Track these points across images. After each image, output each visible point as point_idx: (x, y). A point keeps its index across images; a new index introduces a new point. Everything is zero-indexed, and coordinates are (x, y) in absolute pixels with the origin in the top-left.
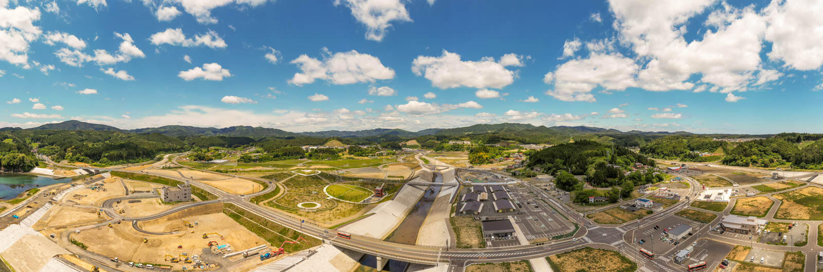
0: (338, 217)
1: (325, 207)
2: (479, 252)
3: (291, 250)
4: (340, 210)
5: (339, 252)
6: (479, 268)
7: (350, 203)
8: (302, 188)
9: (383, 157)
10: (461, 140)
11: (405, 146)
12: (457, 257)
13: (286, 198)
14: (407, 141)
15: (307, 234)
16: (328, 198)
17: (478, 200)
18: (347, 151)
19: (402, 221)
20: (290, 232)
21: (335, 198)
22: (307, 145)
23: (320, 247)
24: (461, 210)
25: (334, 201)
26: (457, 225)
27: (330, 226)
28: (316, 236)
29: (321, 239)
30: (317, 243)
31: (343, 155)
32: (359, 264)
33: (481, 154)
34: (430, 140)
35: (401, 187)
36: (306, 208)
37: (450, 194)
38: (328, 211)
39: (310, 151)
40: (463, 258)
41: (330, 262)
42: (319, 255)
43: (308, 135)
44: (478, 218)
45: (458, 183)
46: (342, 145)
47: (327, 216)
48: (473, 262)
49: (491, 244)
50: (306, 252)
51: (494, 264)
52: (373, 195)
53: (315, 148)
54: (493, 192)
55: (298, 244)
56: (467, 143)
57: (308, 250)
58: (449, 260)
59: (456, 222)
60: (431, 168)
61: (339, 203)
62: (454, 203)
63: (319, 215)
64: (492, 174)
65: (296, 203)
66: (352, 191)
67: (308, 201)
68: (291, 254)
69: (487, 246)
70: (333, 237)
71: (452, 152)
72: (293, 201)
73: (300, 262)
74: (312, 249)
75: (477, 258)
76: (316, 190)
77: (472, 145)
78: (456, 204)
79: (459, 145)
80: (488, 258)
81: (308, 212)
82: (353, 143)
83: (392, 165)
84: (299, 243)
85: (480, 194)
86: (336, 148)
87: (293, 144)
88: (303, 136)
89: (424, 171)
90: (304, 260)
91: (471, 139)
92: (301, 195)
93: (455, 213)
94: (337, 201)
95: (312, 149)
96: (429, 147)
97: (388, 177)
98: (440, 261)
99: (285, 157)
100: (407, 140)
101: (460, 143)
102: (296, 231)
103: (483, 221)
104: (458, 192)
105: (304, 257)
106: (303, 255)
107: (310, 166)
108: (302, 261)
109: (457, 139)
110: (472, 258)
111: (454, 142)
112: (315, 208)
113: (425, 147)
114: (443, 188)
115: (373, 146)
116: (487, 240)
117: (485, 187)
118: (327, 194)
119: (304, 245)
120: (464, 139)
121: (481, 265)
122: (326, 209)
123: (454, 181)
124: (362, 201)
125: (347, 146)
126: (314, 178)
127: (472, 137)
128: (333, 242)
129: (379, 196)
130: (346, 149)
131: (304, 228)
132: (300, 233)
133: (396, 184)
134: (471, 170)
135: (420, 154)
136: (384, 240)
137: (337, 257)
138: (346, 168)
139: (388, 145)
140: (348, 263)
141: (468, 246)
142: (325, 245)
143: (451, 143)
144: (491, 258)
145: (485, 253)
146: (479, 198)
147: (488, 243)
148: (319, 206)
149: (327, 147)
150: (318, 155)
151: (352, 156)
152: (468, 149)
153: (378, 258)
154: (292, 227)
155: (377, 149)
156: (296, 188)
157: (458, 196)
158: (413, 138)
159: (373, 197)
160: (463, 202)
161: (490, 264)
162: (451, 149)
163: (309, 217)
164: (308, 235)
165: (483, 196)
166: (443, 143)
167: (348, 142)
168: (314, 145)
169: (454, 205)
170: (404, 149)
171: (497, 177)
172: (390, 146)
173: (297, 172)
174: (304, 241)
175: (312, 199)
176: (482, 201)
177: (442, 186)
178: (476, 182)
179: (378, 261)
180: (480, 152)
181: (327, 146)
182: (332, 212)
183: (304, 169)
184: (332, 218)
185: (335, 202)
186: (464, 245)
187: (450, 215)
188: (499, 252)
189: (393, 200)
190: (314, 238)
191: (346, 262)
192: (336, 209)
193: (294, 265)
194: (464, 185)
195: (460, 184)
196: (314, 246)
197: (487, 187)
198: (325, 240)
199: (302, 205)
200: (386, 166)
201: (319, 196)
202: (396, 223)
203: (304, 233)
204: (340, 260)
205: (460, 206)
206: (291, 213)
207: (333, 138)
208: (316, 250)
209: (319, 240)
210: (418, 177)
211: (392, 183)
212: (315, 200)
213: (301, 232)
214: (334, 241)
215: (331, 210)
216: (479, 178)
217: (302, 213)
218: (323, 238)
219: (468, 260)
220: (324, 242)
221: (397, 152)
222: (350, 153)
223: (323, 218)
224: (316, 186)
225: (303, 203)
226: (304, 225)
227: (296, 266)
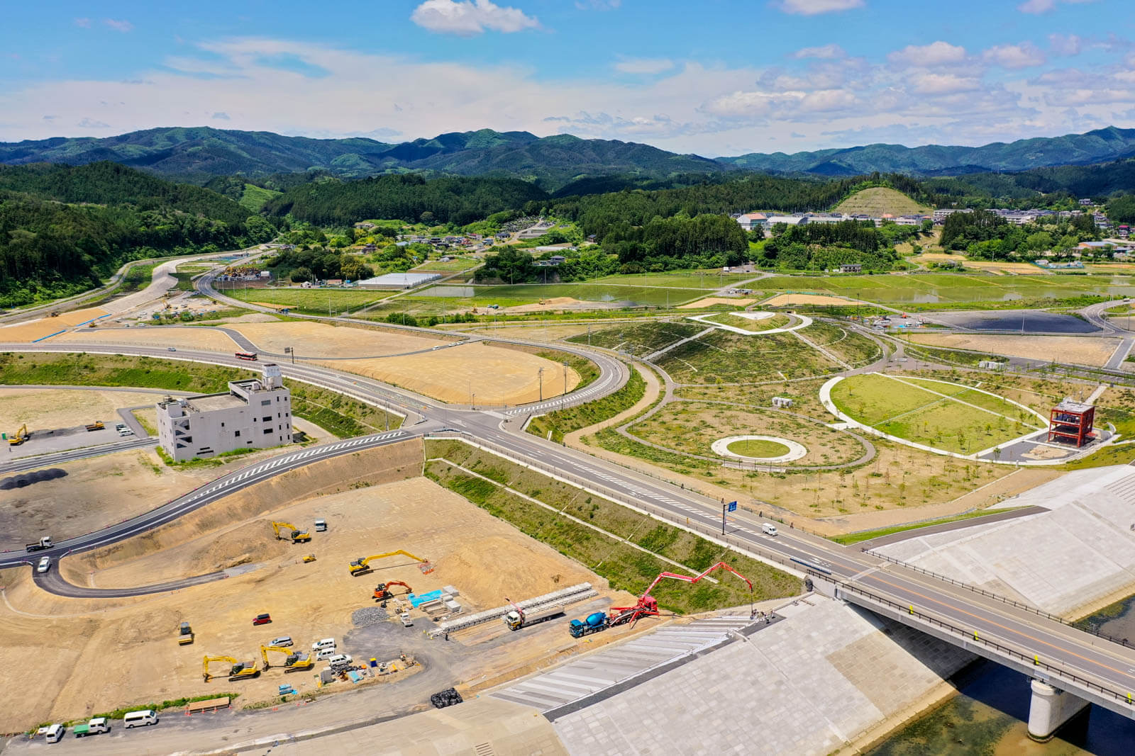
0: (876, 502)
1: (821, 461)
3: (682, 606)
4: (887, 475)
5: (869, 629)
7: (928, 454)
8: (732, 380)
9: (1113, 267)
13: (667, 418)
15: (744, 552)
16: (836, 426)
18: (937, 234)
20: (679, 543)
21: (869, 429)
22: (758, 208)
23: (796, 603)
25: (860, 439)
27: (841, 532)
28: (782, 562)
29: (801, 576)
30: (783, 586)
31: (918, 251)
32: (949, 689)
36: (746, 459)
38: (836, 477)
39: (768, 234)
41: (830, 658)
42: (788, 629)
43: (765, 166)
46: (914, 207)
47: (830, 493)
50: (742, 615)
52: (1041, 432)
53: (792, 220)
55: (710, 585)
57: (747, 608)
61: (883, 450)
63: (797, 489)
65: (705, 439)
66: (945, 404)
67: (753, 432)
68: (685, 619)
70: (851, 574)
72: (695, 429)
73: (717, 647)
74: (762, 606)
76: (790, 390)
81: (754, 475)
82: (966, 199)
84: (716, 582)
86: (885, 222)
87: (702, 206)
88: (741, 172)
90: (731, 641)
92: (729, 408)
94: (874, 439)
95: (780, 228)
97: (1130, 359)
99: (666, 258)
102: (702, 541)
105: (733, 631)
106: (732, 624)
107: (767, 296)
108: (725, 643)
112: (783, 459)
115: (1068, 215)
118: (832, 408)
119: (732, 591)
122: (829, 468)
124: (990, 450)
125: (936, 214)
126: (782, 345)
128: (845, 590)
129: (1071, 441)
130: (930, 225)
131: (736, 531)
132: (721, 549)
136: (1072, 625)
137: (860, 647)
138: (921, 310)
140: (902, 676)
142: (814, 598)
148: (797, 452)
149: (845, 217)
150: (801, 252)
151: (958, 257)
153: (1035, 685)
154: (688, 525)
155: (1087, 228)
156: (708, 380)
159: (1038, 438)
163: (757, 494)
164: (751, 555)
167: (942, 196)
168: (789, 209)
173: (715, 318)
174: (733, 578)
175: (771, 427)
179: (1033, 697)
181: (843, 213)
182: (848, 479)
183: (740, 309)
184: (852, 502)
185: (868, 445)
190: (772, 569)
191: (897, 672)
192: (869, 469)
193: (693, 657)
196: (770, 598)
198: (815, 579)
199: (730, 447)
201: (801, 417)
203: (733, 548)
204: (875, 658)
206: (687, 473)
207: (876, 180)
208: (779, 612)
209: (795, 578)
212: (783, 429)
213: (725, 545)
214: (852, 588)
215: (849, 472)
217: (728, 476)
218: (809, 572)
220: (810, 585)
222: (950, 244)
223: (811, 498)
224: (791, 375)
225: (736, 439)
226: (737, 522)
227: (702, 660)
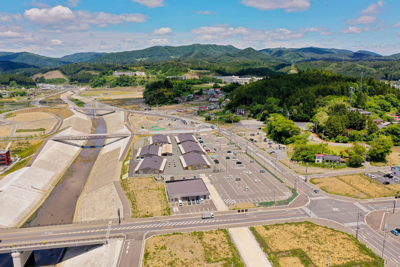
2: (163, 220)
6: (163, 240)
9: (3, 100)
10: (131, 70)
11: (42, 80)
12: (133, 230)
14: (44, 73)
17: (160, 154)
19: (48, 195)
24: (136, 169)
26: (131, 190)
33: (162, 90)
34: (83, 71)
35: (41, 145)
37: (119, 149)
40: (142, 229)
44: (160, 178)
45: (130, 133)
48: (155, 233)
49: (178, 210)
51: (182, 234)
54: (179, 143)
56: (141, 74)
58: (122, 234)
59: (130, 186)
60: (88, 113)
62: (125, 161)
64: (178, 119)
69: (173, 212)
71: (118, 87)
75: (161, 228)
77: (148, 78)
78: (128, 162)
79: (128, 77)
80: (175, 227)
83: (23, 112)
85: (162, 145)
89: (78, 119)
91: (147, 68)
93: (127, 174)
96: (83, 81)
97: (17, 131)
98: (110, 238)
100: (45, 71)
101: (129, 74)
103: (167, 182)
104: (131, 145)
109: (126, 69)
110: (154, 228)
111: (122, 73)
113: (76, 82)
114: (108, 141)
116: (173, 205)
117: (168, 137)
120: (135, 68)
121: (166, 235)
123: (124, 130)
127: (147, 67)
129: (4, 164)
133: (33, 142)
134: (148, 114)
135: (69, 93)
136: (21, 227)
139: (11, 80)
141: (148, 214)
143: (117, 74)
144: (179, 226)
145: (171, 221)
146: (161, 150)
147: (174, 209)
152: (142, 83)
153: (13, 255)
157: (130, 151)
158: (55, 67)
160: (138, 158)
161: (177, 234)
162: (117, 84)
165: (166, 148)
166: (104, 74)
169: (126, 163)
170: (40, 85)
171: (184, 122)
172: (14, 82)
176: (165, 155)
177: (105, 137)
178: (155, 130)
179: (14, 259)
180: (159, 88)
186: (141, 214)
187: (121, 177)
188: (189, 220)
189: (30, 165)
194: (140, 135)
195: (133, 134)
197: (171, 136)
200: (11, 114)
202: (39, 199)
205: (133, 164)
210: (69, 127)
211: (25, 141)
216: (159, 125)
219: (148, 232)
221: (29, 91)
